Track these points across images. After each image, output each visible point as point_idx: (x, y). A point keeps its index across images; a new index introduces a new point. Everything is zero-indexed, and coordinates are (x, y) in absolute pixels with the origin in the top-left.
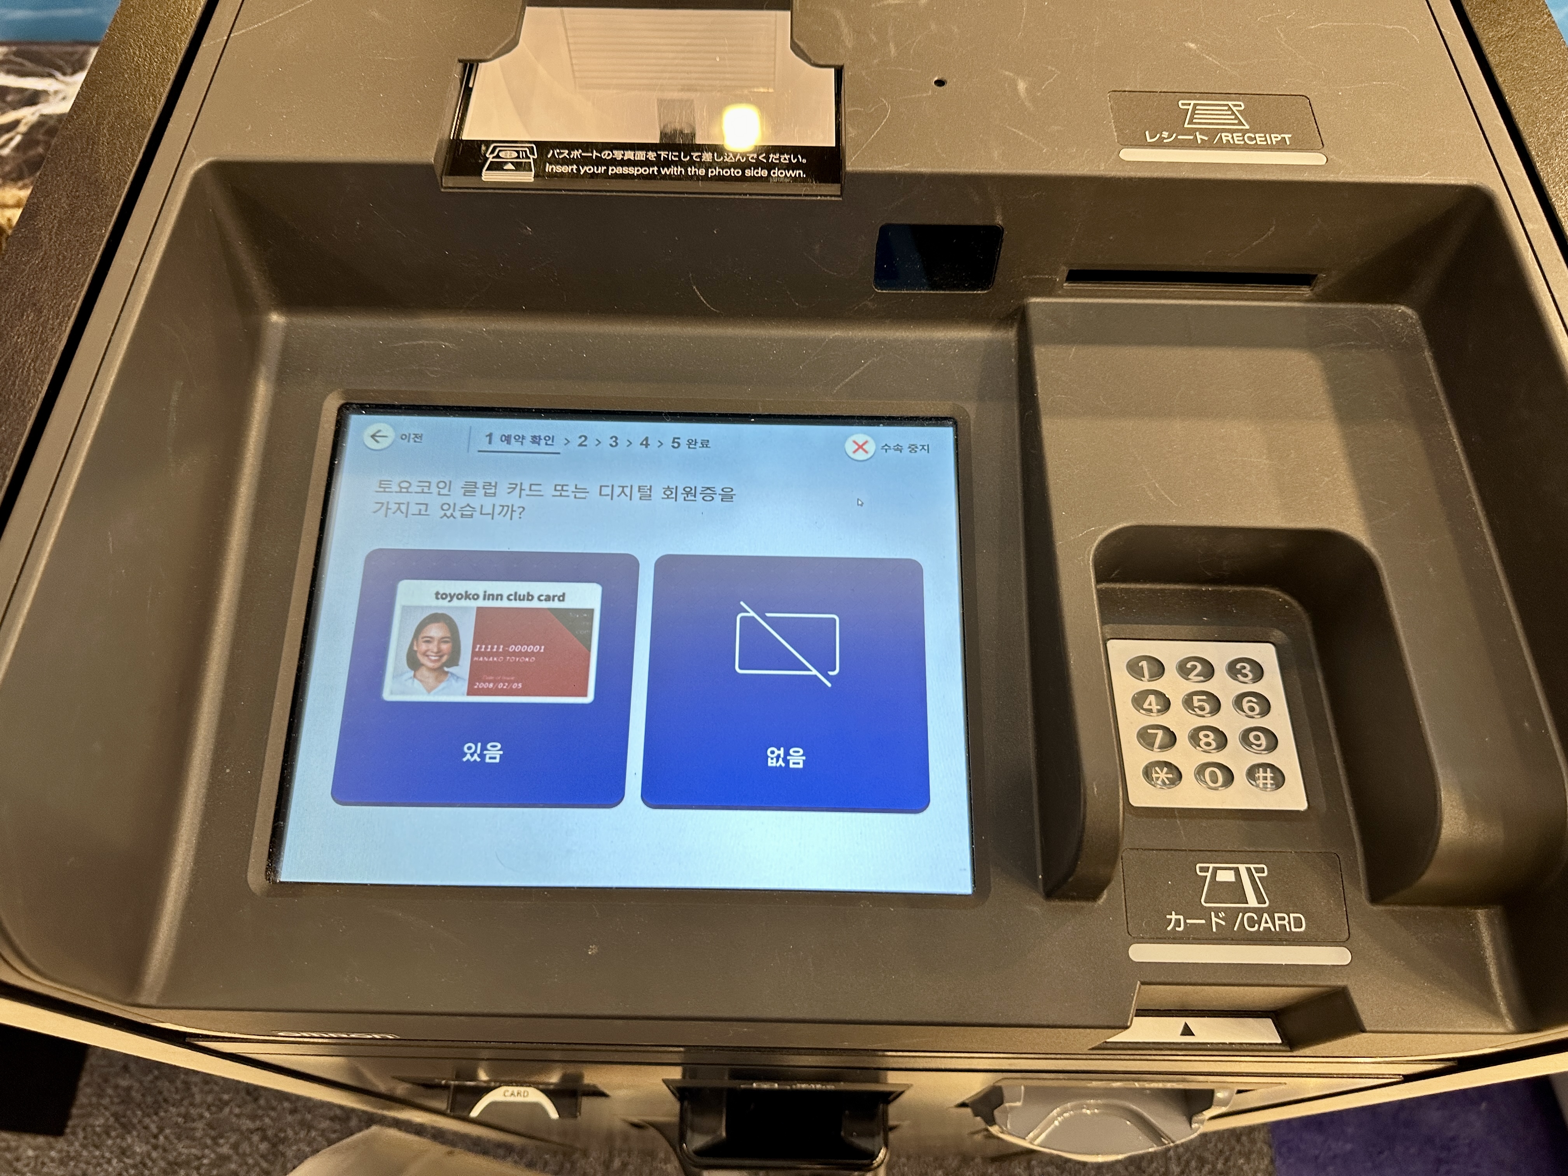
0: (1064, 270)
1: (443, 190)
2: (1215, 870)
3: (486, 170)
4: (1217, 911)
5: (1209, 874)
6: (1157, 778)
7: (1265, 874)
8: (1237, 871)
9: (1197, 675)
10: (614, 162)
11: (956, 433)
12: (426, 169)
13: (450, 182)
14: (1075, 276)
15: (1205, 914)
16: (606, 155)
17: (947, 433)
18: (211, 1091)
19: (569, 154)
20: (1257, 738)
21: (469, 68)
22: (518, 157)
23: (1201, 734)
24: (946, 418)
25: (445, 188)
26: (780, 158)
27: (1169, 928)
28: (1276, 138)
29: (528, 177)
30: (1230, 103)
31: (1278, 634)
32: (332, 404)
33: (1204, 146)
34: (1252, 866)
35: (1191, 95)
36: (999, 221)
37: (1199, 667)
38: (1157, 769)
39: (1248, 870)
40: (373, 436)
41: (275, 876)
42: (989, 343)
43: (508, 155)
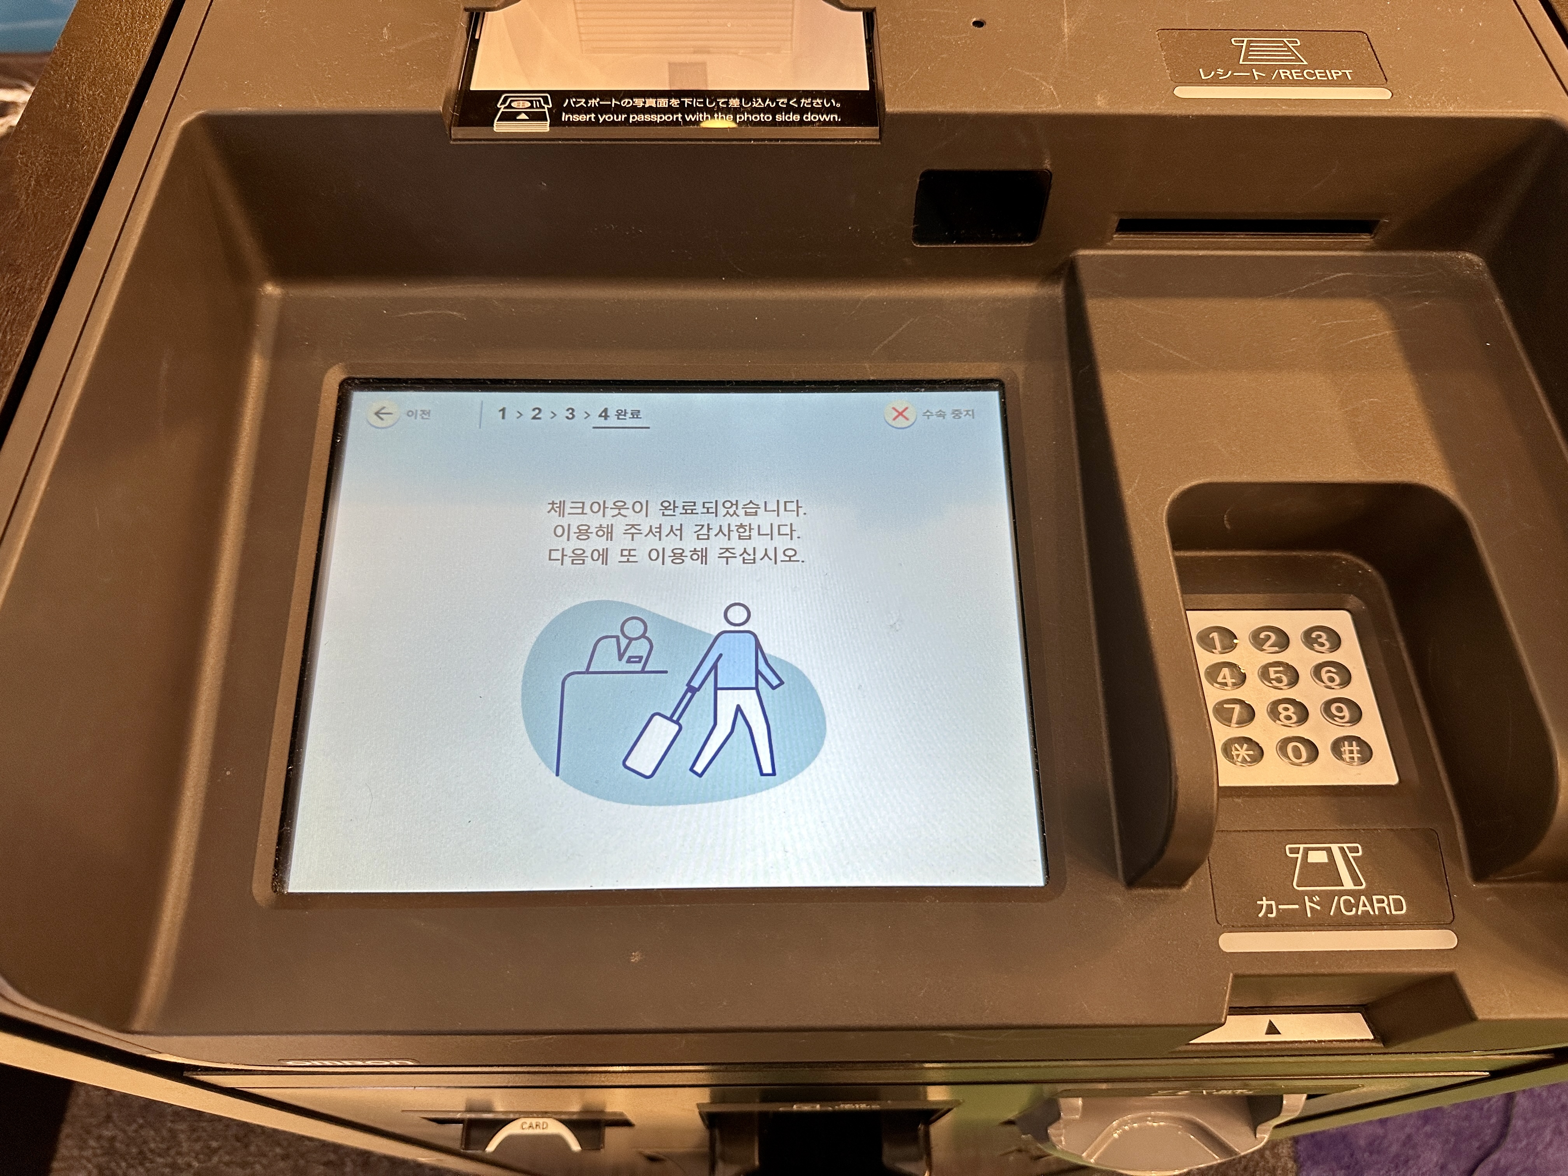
0: (1114, 220)
1: (452, 142)
2: (1306, 850)
3: (498, 121)
4: (1311, 895)
5: (1300, 856)
6: (1238, 756)
7: (1360, 854)
8: (1329, 851)
9: (1271, 646)
10: (635, 110)
11: (1003, 397)
12: (433, 118)
13: (458, 132)
14: (1128, 226)
15: (1299, 898)
16: (625, 102)
17: (993, 397)
18: (198, 1140)
19: (586, 103)
20: (1340, 710)
21: (475, 18)
22: (532, 107)
23: (1280, 708)
24: (992, 381)
25: (455, 140)
26: (812, 103)
27: (1260, 915)
28: (1335, 74)
29: (543, 127)
30: (1285, 40)
31: (1353, 601)
32: (334, 377)
33: (1261, 83)
34: (1345, 846)
35: (1245, 32)
36: (1047, 165)
37: (1273, 637)
38: (1236, 745)
39: (1342, 850)
40: (377, 414)
41: (283, 888)
42: (1035, 300)
43: (520, 105)
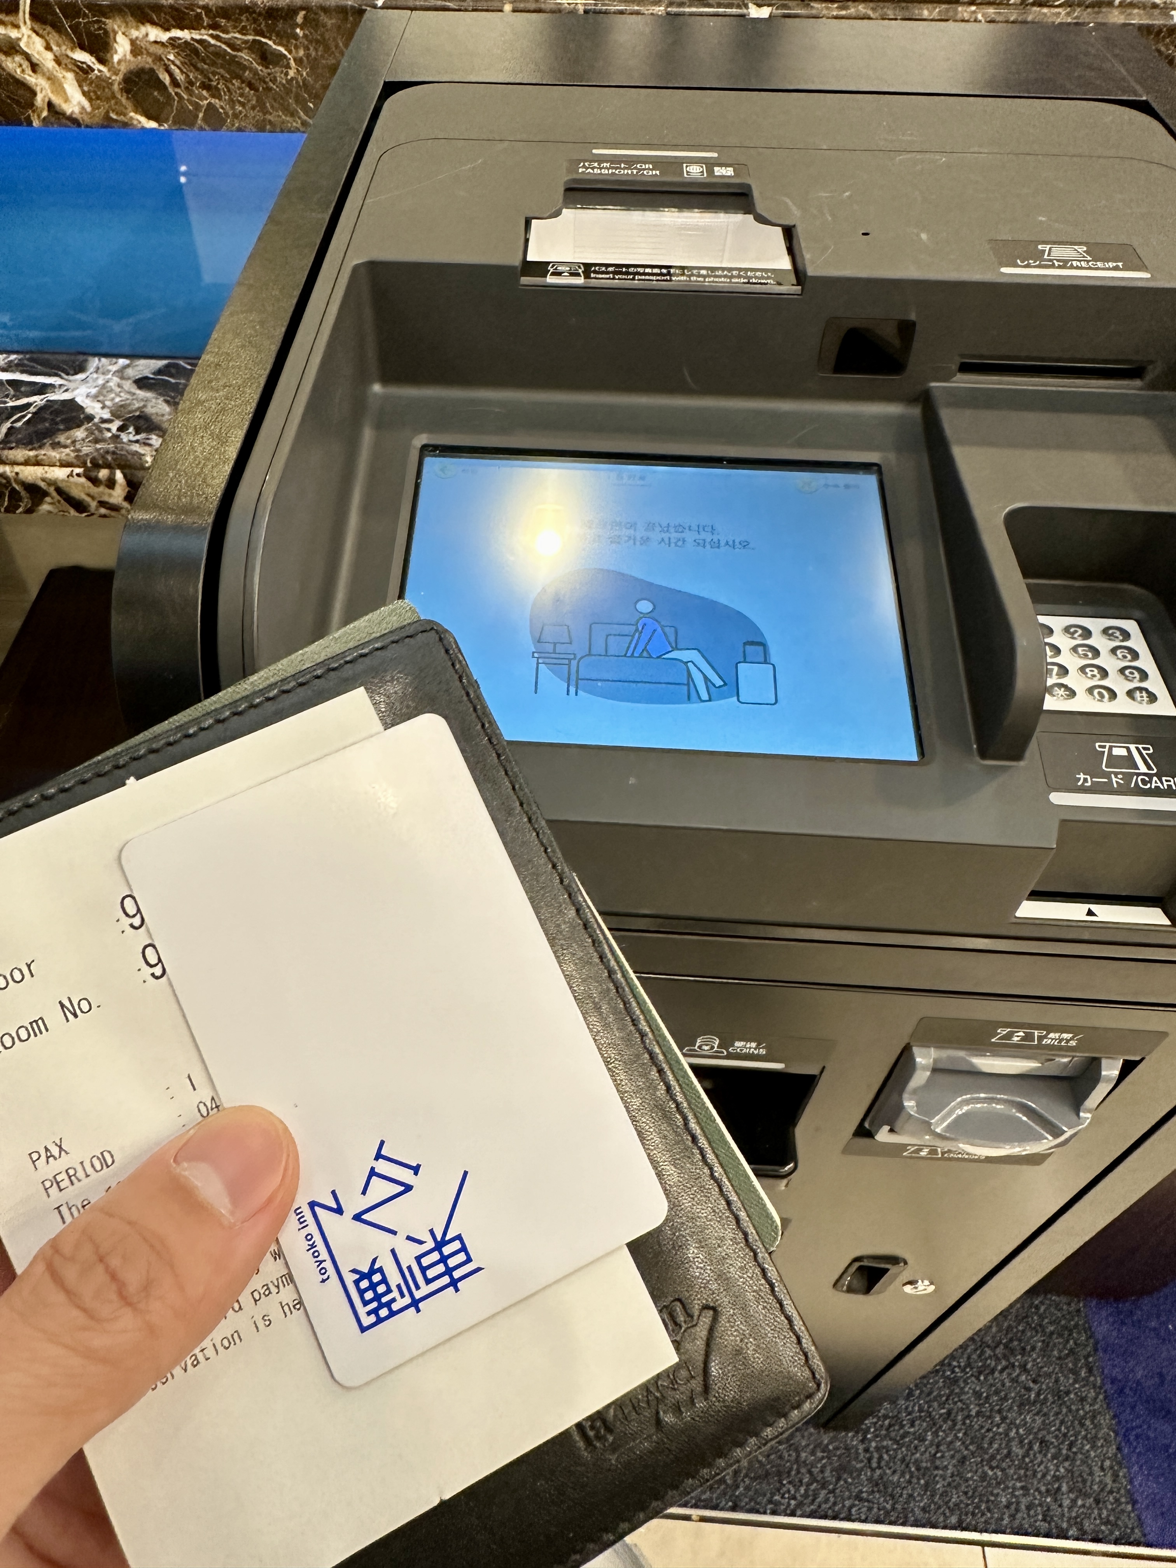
0: (958, 360)
1: (520, 283)
2: (1111, 748)
3: (549, 275)
4: (1116, 774)
5: (1106, 750)
6: (1058, 693)
7: (1151, 751)
8: (1128, 749)
9: (1079, 635)
10: (639, 273)
11: (879, 477)
12: (507, 270)
13: (525, 280)
14: (966, 367)
15: (1107, 775)
16: (631, 270)
17: (872, 477)
19: (606, 269)
20: (1132, 673)
21: (526, 222)
22: (571, 270)
23: (1088, 670)
24: (872, 465)
25: (522, 286)
26: (755, 274)
27: (1079, 784)
28: (1111, 264)
29: (580, 281)
30: (1075, 247)
31: (1138, 614)
32: (417, 444)
33: (1060, 267)
34: (1140, 746)
35: (1046, 242)
36: (913, 317)
37: (1080, 631)
38: (1057, 688)
39: (1137, 748)
42: (902, 416)
43: (564, 269)
